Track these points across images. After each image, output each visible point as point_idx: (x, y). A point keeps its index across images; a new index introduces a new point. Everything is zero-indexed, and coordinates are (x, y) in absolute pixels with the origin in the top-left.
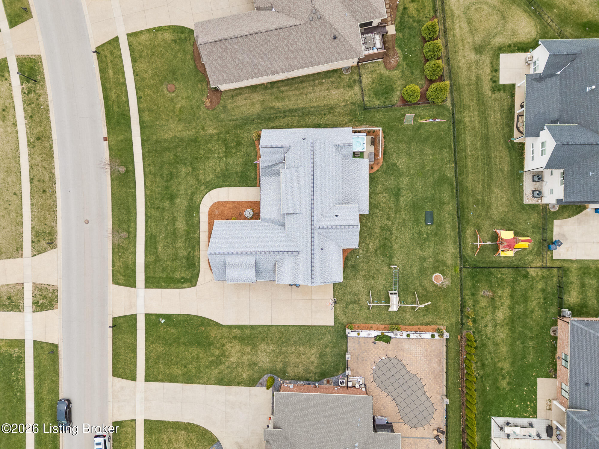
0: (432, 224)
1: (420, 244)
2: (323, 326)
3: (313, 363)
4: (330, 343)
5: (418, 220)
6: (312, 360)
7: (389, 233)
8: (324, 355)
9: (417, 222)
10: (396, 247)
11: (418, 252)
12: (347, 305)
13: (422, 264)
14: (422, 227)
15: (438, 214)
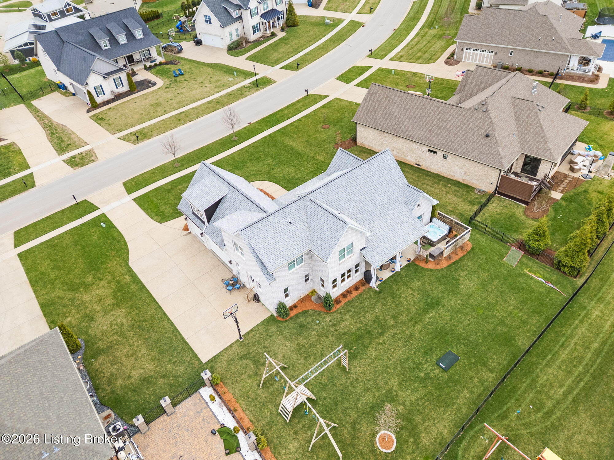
0: (445, 370)
1: (405, 376)
2: (193, 352)
3: (130, 377)
4: (175, 377)
5: (431, 350)
6: (133, 373)
7: (380, 331)
8: (149, 383)
9: (428, 351)
10: (372, 352)
11: (394, 383)
12: (244, 357)
13: (383, 401)
14: (427, 362)
15: (465, 367)
